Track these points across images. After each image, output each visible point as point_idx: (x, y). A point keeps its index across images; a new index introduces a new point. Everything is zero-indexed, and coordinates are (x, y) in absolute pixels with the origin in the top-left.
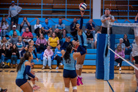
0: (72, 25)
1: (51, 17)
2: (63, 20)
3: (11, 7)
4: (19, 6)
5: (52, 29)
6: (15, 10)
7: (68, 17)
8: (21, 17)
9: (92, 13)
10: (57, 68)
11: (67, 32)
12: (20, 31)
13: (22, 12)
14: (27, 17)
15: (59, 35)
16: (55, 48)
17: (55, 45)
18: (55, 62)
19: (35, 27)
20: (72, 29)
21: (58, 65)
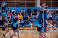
0: (28, 10)
1: (19, 7)
2: (24, 8)
3: (2, 3)
4: (6, 2)
5: (20, 12)
6: (4, 4)
7: (26, 7)
8: (7, 7)
9: (36, 5)
10: (22, 28)
11: (26, 13)
12: (6, 13)
13: (7, 5)
14: (9, 7)
15: (22, 14)
16: (21, 19)
17: (21, 18)
18: (21, 25)
19: (13, 11)
20: (28, 12)
21: (22, 27)
